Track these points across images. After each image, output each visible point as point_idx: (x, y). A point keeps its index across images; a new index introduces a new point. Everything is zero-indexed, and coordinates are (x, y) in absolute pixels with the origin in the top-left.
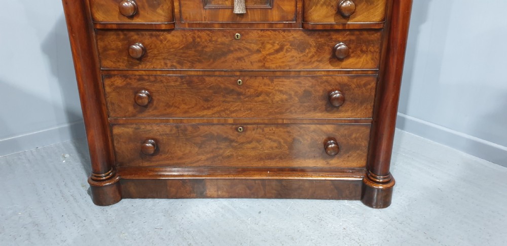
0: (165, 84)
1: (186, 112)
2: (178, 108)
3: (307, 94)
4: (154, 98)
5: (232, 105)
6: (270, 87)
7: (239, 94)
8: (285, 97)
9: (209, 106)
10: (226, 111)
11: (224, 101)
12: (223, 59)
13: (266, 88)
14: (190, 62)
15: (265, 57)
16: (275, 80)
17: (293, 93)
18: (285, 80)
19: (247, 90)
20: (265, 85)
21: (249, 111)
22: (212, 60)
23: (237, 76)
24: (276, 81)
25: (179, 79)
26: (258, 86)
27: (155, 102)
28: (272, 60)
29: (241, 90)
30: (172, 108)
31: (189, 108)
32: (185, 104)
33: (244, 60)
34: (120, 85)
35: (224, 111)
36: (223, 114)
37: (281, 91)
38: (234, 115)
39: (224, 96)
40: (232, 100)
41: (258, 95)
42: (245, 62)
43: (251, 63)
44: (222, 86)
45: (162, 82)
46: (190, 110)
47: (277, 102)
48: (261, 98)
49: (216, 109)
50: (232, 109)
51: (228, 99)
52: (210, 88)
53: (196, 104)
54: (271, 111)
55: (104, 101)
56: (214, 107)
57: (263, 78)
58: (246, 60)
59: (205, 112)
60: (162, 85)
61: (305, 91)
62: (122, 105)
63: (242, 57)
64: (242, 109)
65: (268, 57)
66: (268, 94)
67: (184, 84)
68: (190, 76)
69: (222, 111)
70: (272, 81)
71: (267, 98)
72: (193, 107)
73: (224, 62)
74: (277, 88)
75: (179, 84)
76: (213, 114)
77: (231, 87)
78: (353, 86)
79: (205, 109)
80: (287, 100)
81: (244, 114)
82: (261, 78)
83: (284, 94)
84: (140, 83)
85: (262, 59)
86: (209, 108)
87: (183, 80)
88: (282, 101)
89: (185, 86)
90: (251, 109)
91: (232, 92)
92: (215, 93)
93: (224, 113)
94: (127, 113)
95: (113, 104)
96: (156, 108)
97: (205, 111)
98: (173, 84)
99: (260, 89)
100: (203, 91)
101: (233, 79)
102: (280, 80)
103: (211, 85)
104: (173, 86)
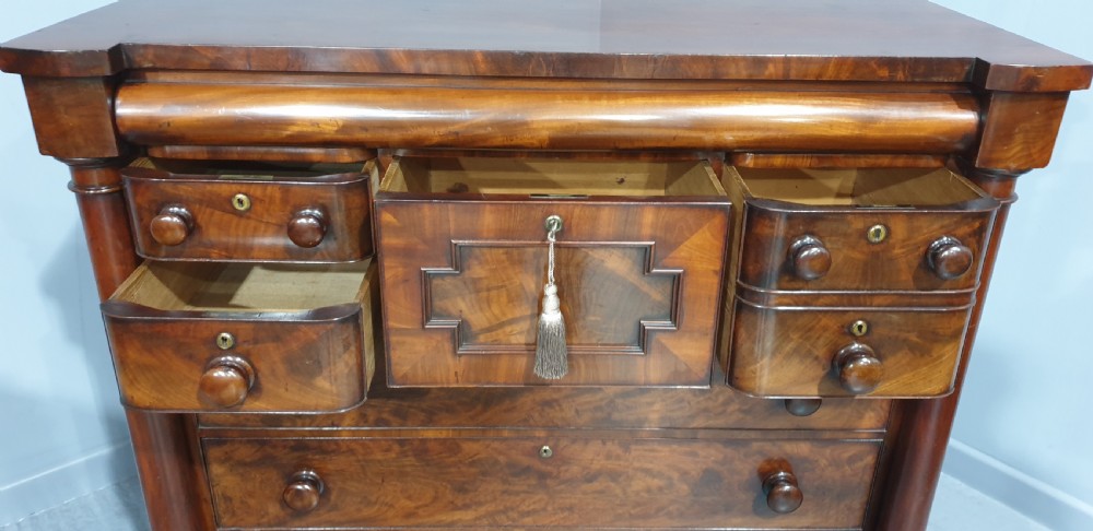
0: (360, 458)
1: (409, 515)
2: (391, 506)
3: (710, 478)
4: (331, 485)
5: (524, 500)
6: (622, 463)
7: (543, 476)
8: (656, 482)
9: (468, 501)
10: (510, 514)
11: (504, 492)
12: (507, 404)
13: (611, 464)
14: (423, 410)
15: (612, 401)
16: (633, 447)
17: (676, 476)
18: (659, 448)
19: (563, 468)
20: (609, 457)
21: (566, 514)
22: (479, 408)
23: (539, 438)
24: (636, 450)
25: (396, 447)
26: (592, 460)
27: (333, 498)
28: (628, 408)
29: (549, 468)
30: (377, 507)
31: (417, 508)
32: (409, 498)
33: (560, 405)
34: (248, 460)
35: (504, 512)
36: (502, 519)
37: (647, 472)
38: (528, 520)
39: (505, 482)
40: (525, 488)
41: (590, 479)
42: (562, 410)
43: (577, 411)
44: (502, 459)
45: (351, 451)
46: (420, 512)
47: (637, 493)
48: (596, 485)
49: (482, 510)
50: (524, 508)
51: (516, 488)
52: (472, 464)
53: (435, 499)
54: (620, 511)
55: (206, 494)
56: (480, 504)
57: (604, 443)
58: (564, 406)
59: (458, 515)
60: (353, 458)
61: (707, 471)
62: (252, 502)
63: (556, 401)
64: (550, 508)
65: (619, 401)
66: (614, 476)
67: (407, 456)
68: (424, 441)
69: (499, 512)
70: (627, 449)
71: (613, 484)
72: (426, 506)
73: (508, 410)
74: (636, 464)
75: (394, 455)
76: (477, 519)
77: (526, 461)
78: (823, 462)
79: (456, 508)
80: (660, 489)
81: (554, 519)
82: (600, 442)
83: (654, 477)
84: (296, 454)
85: (603, 403)
86: (466, 507)
87: (406, 448)
88: (649, 490)
89: (410, 460)
90: (571, 509)
91: (527, 470)
92: (484, 474)
93: (503, 517)
94: (263, 517)
95: (228, 499)
96: (335, 508)
97: (458, 512)
98: (379, 456)
99: (596, 466)
100: (453, 470)
101: (529, 444)
102: (646, 447)
103: (476, 458)
104: (379, 461)
